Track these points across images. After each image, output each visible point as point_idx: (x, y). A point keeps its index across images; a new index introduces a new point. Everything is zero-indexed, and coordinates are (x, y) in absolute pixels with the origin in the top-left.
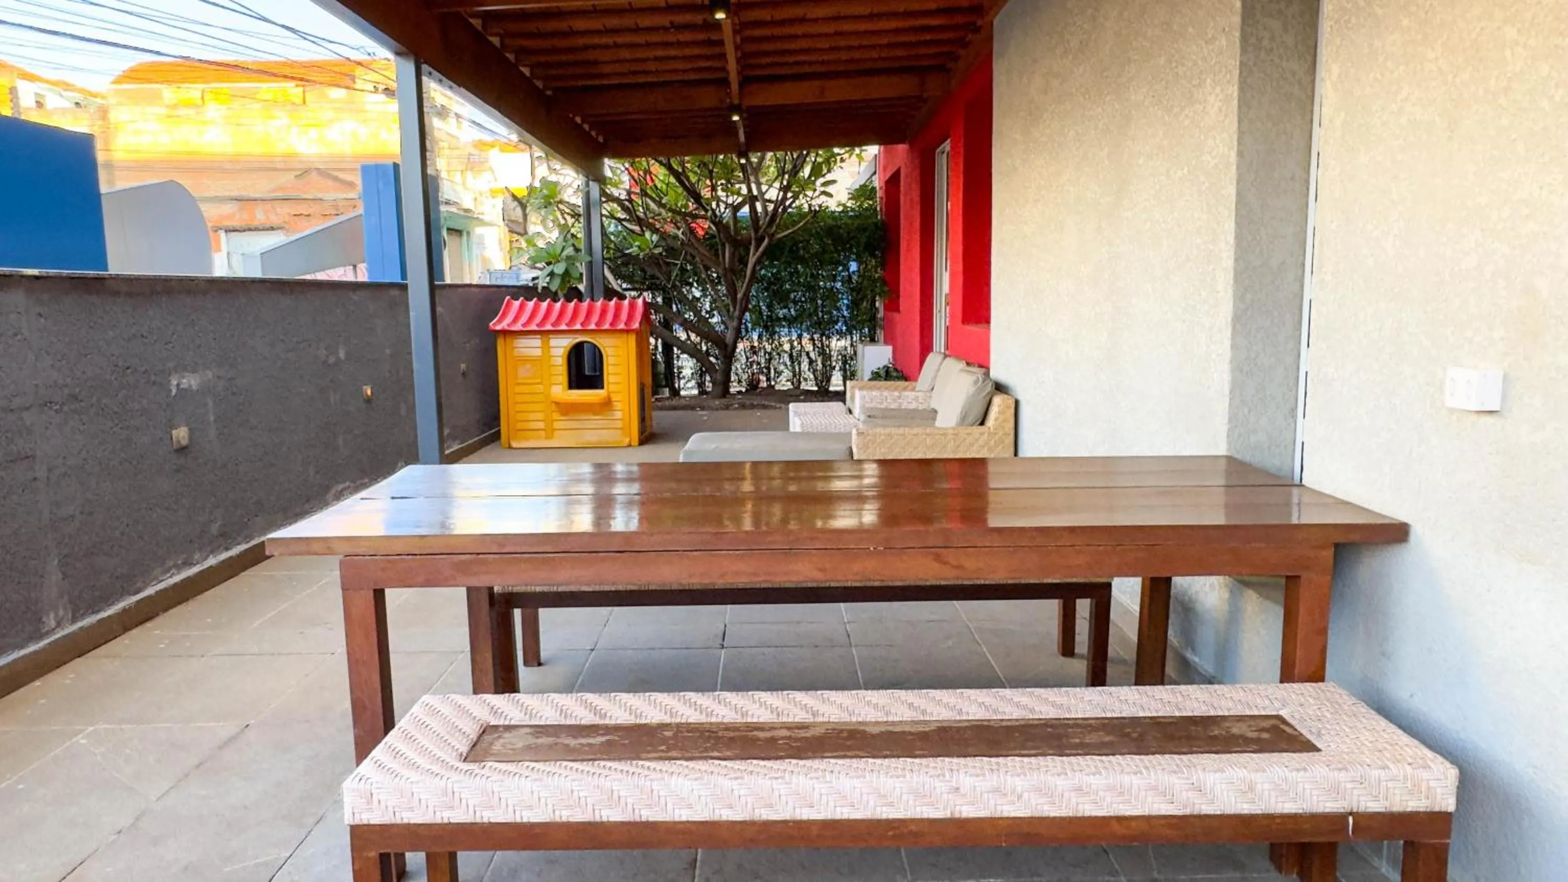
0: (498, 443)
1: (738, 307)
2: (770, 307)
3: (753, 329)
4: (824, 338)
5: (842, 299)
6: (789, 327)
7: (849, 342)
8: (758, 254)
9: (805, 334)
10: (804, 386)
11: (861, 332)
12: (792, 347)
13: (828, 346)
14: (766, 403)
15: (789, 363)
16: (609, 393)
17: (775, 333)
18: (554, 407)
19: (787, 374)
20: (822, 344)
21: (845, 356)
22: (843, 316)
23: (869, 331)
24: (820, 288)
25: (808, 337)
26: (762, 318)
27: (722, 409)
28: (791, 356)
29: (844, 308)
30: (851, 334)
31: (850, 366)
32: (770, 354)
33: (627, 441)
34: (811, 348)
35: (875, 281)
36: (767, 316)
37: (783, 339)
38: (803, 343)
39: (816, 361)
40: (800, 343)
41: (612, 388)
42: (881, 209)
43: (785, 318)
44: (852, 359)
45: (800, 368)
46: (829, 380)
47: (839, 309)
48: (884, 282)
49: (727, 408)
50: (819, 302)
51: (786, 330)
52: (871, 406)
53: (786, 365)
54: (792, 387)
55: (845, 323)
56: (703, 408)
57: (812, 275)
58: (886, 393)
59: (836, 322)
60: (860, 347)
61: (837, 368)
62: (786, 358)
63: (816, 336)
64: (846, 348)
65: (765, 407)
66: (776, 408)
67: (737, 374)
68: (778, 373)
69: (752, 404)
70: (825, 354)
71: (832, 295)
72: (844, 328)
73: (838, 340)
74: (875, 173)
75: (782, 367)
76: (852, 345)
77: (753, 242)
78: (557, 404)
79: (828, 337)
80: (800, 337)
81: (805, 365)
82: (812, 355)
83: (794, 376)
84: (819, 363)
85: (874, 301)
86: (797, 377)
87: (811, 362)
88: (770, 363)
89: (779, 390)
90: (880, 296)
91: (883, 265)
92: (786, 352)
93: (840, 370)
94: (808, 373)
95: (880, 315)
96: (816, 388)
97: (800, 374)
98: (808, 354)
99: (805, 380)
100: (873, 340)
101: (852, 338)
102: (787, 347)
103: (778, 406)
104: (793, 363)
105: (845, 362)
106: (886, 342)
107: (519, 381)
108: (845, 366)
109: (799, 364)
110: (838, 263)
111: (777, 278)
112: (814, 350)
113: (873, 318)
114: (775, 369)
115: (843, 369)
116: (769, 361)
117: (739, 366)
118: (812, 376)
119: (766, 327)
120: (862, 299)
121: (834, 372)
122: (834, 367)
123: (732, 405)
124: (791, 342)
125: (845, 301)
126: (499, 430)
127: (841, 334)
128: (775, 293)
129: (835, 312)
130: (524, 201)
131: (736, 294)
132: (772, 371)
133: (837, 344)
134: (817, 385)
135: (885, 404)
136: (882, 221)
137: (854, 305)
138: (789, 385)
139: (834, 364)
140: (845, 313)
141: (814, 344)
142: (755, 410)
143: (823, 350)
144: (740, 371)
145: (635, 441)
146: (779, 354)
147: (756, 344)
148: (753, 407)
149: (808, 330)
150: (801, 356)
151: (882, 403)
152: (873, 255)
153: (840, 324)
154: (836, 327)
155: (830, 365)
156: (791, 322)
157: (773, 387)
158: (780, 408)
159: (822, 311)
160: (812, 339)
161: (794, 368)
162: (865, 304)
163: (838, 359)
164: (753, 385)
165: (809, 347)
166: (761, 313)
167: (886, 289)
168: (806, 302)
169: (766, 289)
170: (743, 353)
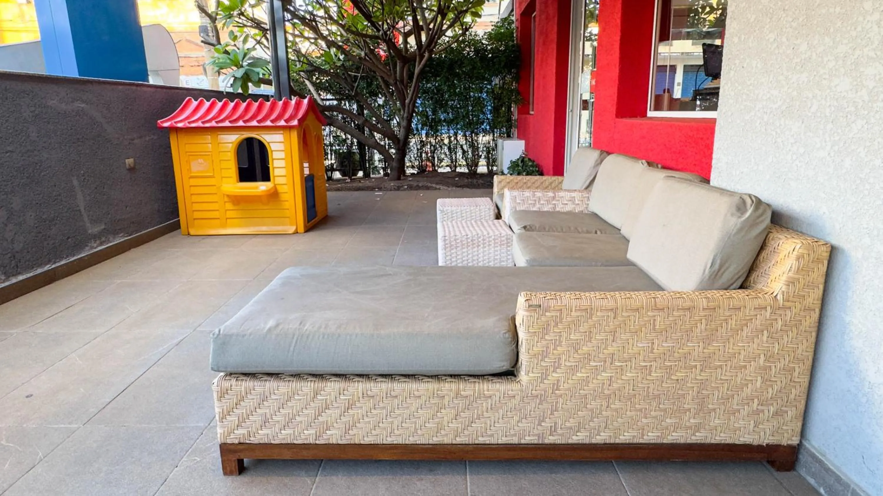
0: (179, 230)
1: (406, 111)
2: (434, 112)
3: (422, 129)
4: (473, 134)
5: (487, 105)
6: (448, 127)
7: (491, 138)
8: (421, 66)
9: (459, 132)
10: (458, 170)
11: (500, 130)
12: (450, 142)
13: (477, 141)
14: (429, 185)
15: (448, 153)
16: (275, 185)
17: (437, 131)
18: (226, 199)
19: (446, 161)
20: (472, 140)
21: (488, 148)
22: (488, 119)
23: (507, 129)
24: (470, 97)
25: (462, 134)
26: (428, 120)
27: (395, 190)
28: (449, 148)
29: (488, 113)
30: (493, 132)
31: (492, 155)
32: (434, 146)
33: (292, 229)
34: (464, 142)
35: (512, 91)
36: (432, 118)
37: (444, 136)
38: (458, 138)
39: (468, 152)
40: (456, 138)
41: (278, 181)
42: (517, 35)
43: (445, 121)
44: (493, 150)
45: (456, 157)
46: (477, 165)
47: (484, 113)
48: (518, 92)
49: (398, 189)
50: (470, 108)
51: (446, 128)
52: (522, 208)
53: (446, 155)
54: (450, 170)
55: (489, 124)
56: (380, 189)
57: (465, 88)
58: (539, 194)
59: (482, 123)
60: (500, 141)
61: (483, 157)
62: (446, 150)
63: (468, 133)
64: (489, 143)
65: (428, 188)
66: (436, 189)
67: (411, 161)
68: (441, 160)
69: (418, 186)
70: (474, 147)
71: (479, 103)
72: (488, 127)
73: (483, 136)
74: (512, 11)
75: (443, 156)
76: (493, 140)
77: (418, 57)
78: (228, 196)
79: (477, 134)
80: (456, 134)
81: (460, 153)
82: (465, 147)
83: (452, 162)
84: (470, 153)
85: (509, 107)
86: (454, 164)
87: (464, 152)
88: (434, 152)
89: (441, 173)
90: (516, 103)
91: (517, 78)
92: (446, 145)
93: (485, 158)
94: (462, 160)
95: (515, 117)
96: (467, 171)
97: (456, 161)
98: (462, 147)
99: (460, 165)
100: (509, 136)
101: (494, 135)
102: (446, 141)
103: (438, 187)
104: (451, 153)
105: (488, 152)
106: (519, 138)
107: (192, 175)
108: (488, 155)
109: (456, 154)
110: (484, 79)
111: (439, 90)
112: (466, 143)
113: (509, 120)
114: (438, 158)
115: (487, 158)
116: (433, 152)
117: (412, 156)
118: (464, 163)
119: (431, 127)
120: (502, 106)
121: (481, 160)
122: (481, 156)
123: (403, 186)
124: (450, 137)
125: (489, 108)
126: (179, 220)
127: (485, 132)
128: (436, 102)
129: (481, 116)
130: (214, 15)
131: (405, 100)
132: (436, 159)
133: (483, 139)
134: (468, 169)
135: (538, 206)
136: (518, 46)
137: (496, 110)
138: (448, 169)
139: (481, 153)
140: (489, 116)
141: (466, 139)
142: (420, 191)
143: (473, 143)
144: (413, 158)
145: (301, 229)
146: (441, 147)
147: (424, 139)
148: (418, 188)
149: (462, 129)
150: (457, 148)
151: (534, 205)
152: (510, 72)
153: (485, 124)
154: (483, 127)
155: (478, 155)
156: (449, 123)
157: (436, 171)
158: (439, 189)
159: (472, 115)
160: (465, 135)
161: (451, 157)
162: (503, 109)
163: (483, 150)
164: (422, 170)
165: (462, 141)
166: (427, 117)
167: (520, 97)
168: (460, 108)
169: (432, 98)
170: (415, 146)
